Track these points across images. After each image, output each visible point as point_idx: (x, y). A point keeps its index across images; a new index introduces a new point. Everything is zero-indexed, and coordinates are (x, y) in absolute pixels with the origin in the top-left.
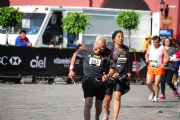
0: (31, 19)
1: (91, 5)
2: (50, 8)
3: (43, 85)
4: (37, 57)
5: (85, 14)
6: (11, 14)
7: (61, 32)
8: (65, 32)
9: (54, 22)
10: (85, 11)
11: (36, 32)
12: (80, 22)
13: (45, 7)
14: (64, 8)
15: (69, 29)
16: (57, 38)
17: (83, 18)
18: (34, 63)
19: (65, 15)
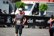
0: (28, 6)
1: (49, 1)
2: (35, 2)
3: (32, 29)
4: (30, 19)
5: (47, 4)
6: (22, 4)
7: (38, 10)
8: (40, 10)
9: (36, 7)
10: (47, 3)
11: (30, 10)
12: (45, 7)
13: (33, 2)
14: (40, 2)
15: (41, 10)
16: (37, 12)
17: (46, 6)
18: (29, 21)
19: (40, 5)
